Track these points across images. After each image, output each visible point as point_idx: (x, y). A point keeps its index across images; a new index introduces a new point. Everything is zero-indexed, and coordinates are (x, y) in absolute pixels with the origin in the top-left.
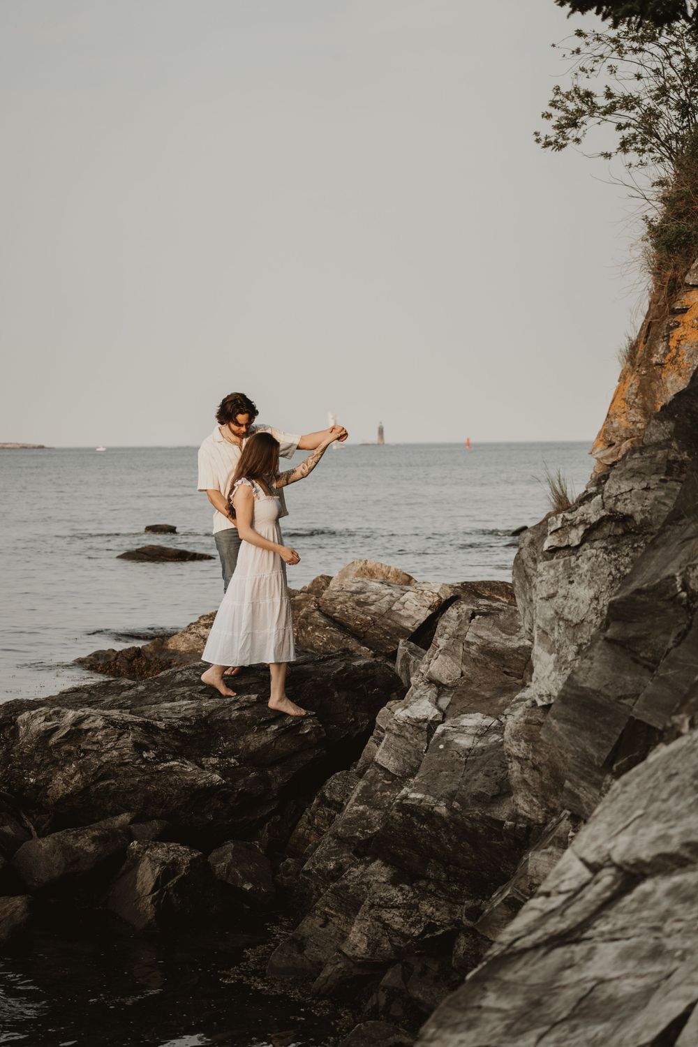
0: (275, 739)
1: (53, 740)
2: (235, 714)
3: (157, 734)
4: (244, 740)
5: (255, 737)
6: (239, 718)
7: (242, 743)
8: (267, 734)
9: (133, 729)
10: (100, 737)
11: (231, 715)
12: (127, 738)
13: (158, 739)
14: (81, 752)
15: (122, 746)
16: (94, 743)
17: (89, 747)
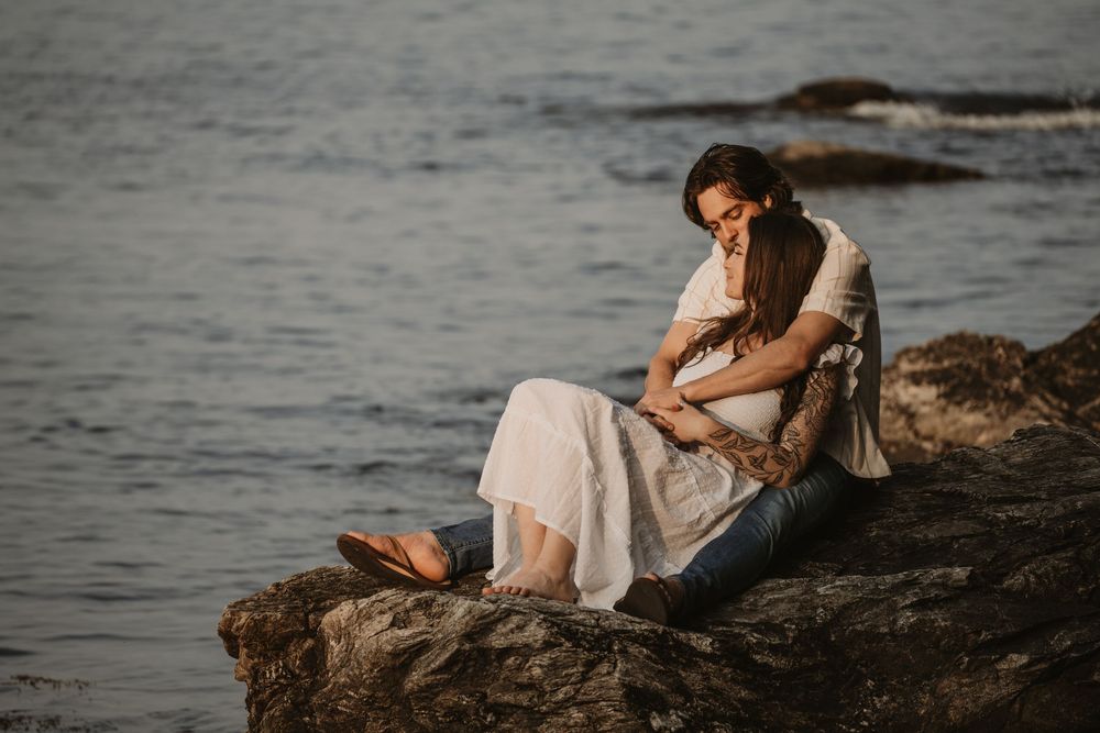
0: (1020, 692)
1: (416, 678)
2: (906, 619)
3: (691, 665)
4: (932, 692)
5: (961, 685)
6: (916, 631)
7: (926, 699)
8: (998, 678)
9: (623, 651)
10: (537, 671)
11: (895, 621)
12: (609, 673)
13: (692, 678)
14: (487, 711)
15: (593, 696)
16: (522, 687)
17: (508, 698)
